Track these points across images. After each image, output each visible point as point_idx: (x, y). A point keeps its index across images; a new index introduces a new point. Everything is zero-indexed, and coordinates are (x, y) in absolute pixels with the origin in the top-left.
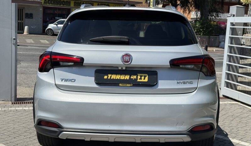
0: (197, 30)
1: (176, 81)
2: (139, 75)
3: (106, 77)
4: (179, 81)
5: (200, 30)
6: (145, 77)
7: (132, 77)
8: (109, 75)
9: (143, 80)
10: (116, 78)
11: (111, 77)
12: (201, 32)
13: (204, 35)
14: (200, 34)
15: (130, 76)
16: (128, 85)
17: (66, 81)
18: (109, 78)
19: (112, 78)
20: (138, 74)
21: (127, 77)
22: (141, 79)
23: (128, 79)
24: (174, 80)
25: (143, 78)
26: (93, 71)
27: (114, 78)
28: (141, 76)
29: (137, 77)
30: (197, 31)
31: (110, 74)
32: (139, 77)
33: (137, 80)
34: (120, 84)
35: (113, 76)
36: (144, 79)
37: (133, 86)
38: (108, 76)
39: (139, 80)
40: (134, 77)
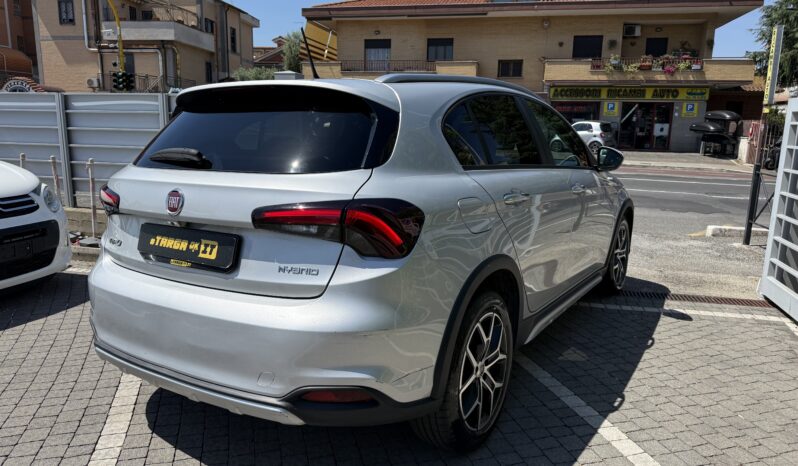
1: (276, 265)
2: (204, 241)
3: (152, 241)
4: (282, 266)
6: (213, 247)
7: (191, 247)
8: (158, 238)
9: (207, 256)
10: (167, 246)
11: (160, 241)
15: (189, 244)
16: (184, 265)
18: (157, 244)
19: (161, 245)
20: (202, 240)
21: (183, 246)
22: (204, 252)
23: (184, 249)
24: (273, 261)
25: (209, 249)
26: (136, 226)
27: (164, 246)
28: (206, 246)
29: (199, 247)
31: (160, 235)
32: (203, 248)
33: (199, 254)
34: (172, 260)
35: (163, 239)
36: (210, 253)
37: (191, 267)
38: (156, 240)
39: (201, 255)
40: (194, 246)
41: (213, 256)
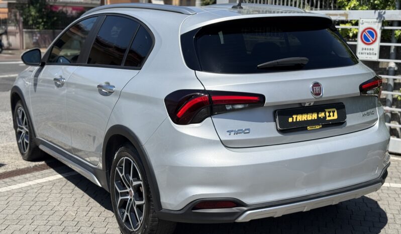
0: (33, 20)
3: (290, 120)
4: (363, 113)
5: (37, 22)
6: (334, 112)
9: (332, 118)
10: (303, 120)
11: (296, 118)
12: (39, 23)
13: (46, 29)
14: (38, 28)
16: (317, 128)
17: (237, 134)
18: (295, 120)
19: (298, 120)
20: (326, 110)
21: (315, 116)
22: (329, 116)
23: (316, 118)
24: (360, 112)
25: (331, 114)
27: (301, 120)
28: (329, 112)
29: (325, 114)
30: (33, 22)
31: (295, 114)
32: (327, 114)
33: (326, 118)
34: (308, 127)
35: (298, 116)
36: (333, 116)
37: (322, 127)
38: (293, 118)
39: (328, 118)
40: (322, 115)
41: (336, 117)
